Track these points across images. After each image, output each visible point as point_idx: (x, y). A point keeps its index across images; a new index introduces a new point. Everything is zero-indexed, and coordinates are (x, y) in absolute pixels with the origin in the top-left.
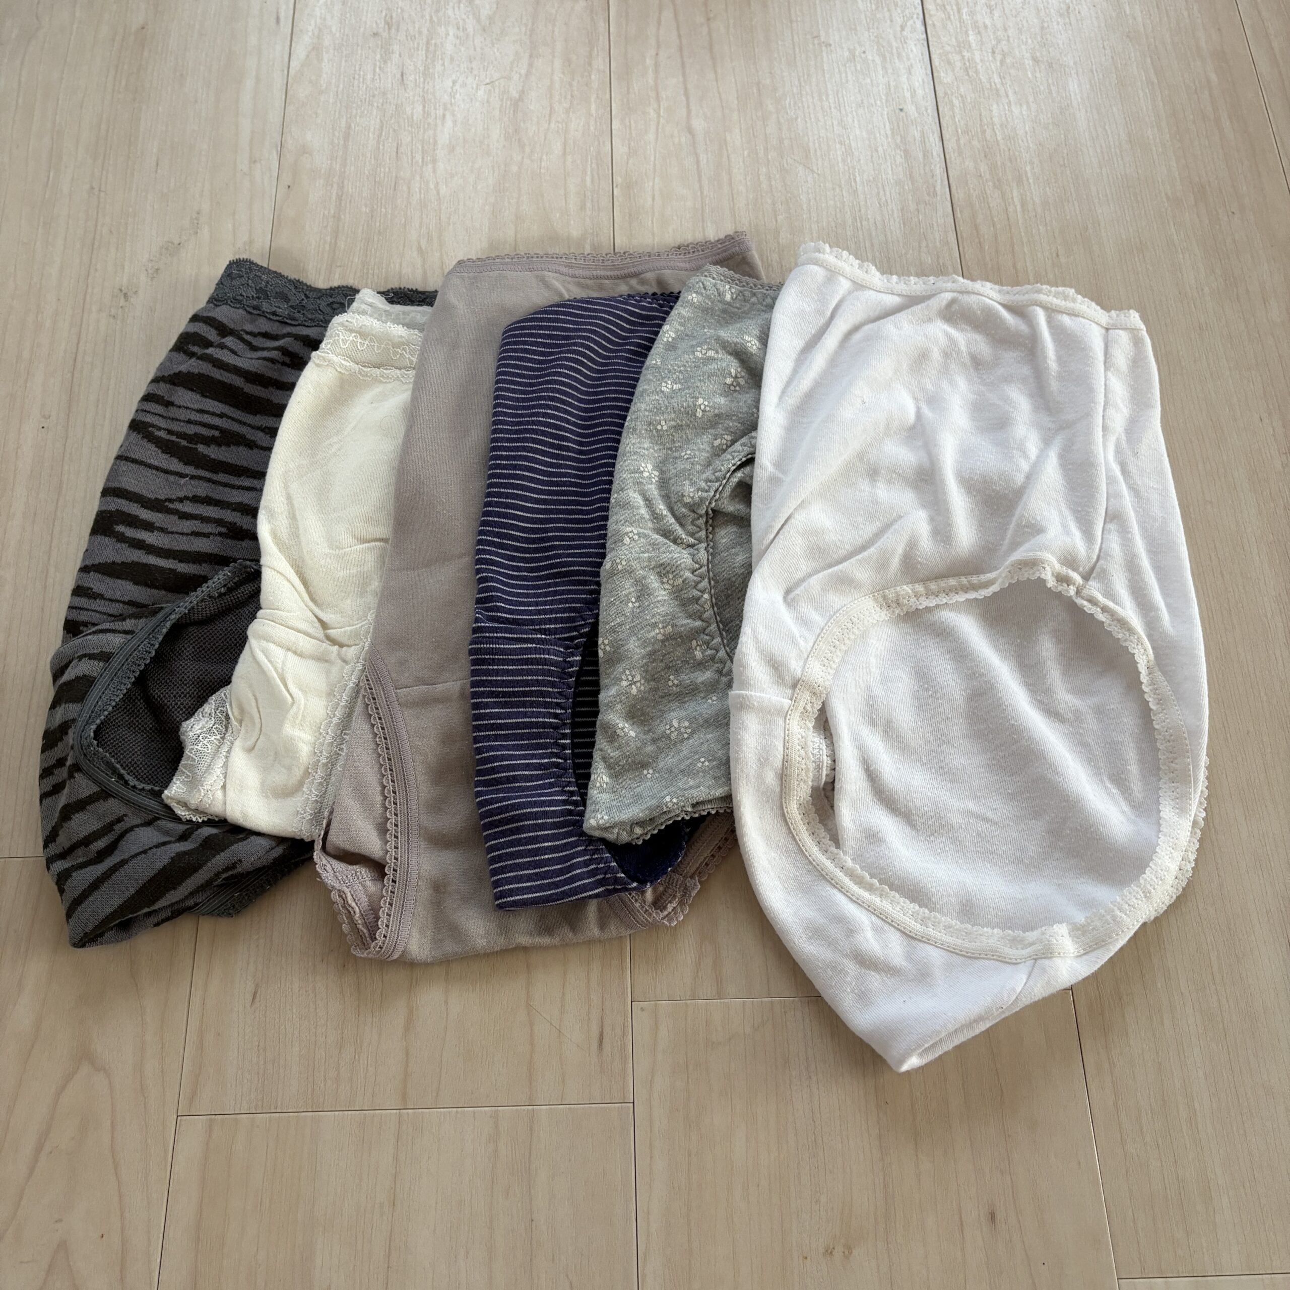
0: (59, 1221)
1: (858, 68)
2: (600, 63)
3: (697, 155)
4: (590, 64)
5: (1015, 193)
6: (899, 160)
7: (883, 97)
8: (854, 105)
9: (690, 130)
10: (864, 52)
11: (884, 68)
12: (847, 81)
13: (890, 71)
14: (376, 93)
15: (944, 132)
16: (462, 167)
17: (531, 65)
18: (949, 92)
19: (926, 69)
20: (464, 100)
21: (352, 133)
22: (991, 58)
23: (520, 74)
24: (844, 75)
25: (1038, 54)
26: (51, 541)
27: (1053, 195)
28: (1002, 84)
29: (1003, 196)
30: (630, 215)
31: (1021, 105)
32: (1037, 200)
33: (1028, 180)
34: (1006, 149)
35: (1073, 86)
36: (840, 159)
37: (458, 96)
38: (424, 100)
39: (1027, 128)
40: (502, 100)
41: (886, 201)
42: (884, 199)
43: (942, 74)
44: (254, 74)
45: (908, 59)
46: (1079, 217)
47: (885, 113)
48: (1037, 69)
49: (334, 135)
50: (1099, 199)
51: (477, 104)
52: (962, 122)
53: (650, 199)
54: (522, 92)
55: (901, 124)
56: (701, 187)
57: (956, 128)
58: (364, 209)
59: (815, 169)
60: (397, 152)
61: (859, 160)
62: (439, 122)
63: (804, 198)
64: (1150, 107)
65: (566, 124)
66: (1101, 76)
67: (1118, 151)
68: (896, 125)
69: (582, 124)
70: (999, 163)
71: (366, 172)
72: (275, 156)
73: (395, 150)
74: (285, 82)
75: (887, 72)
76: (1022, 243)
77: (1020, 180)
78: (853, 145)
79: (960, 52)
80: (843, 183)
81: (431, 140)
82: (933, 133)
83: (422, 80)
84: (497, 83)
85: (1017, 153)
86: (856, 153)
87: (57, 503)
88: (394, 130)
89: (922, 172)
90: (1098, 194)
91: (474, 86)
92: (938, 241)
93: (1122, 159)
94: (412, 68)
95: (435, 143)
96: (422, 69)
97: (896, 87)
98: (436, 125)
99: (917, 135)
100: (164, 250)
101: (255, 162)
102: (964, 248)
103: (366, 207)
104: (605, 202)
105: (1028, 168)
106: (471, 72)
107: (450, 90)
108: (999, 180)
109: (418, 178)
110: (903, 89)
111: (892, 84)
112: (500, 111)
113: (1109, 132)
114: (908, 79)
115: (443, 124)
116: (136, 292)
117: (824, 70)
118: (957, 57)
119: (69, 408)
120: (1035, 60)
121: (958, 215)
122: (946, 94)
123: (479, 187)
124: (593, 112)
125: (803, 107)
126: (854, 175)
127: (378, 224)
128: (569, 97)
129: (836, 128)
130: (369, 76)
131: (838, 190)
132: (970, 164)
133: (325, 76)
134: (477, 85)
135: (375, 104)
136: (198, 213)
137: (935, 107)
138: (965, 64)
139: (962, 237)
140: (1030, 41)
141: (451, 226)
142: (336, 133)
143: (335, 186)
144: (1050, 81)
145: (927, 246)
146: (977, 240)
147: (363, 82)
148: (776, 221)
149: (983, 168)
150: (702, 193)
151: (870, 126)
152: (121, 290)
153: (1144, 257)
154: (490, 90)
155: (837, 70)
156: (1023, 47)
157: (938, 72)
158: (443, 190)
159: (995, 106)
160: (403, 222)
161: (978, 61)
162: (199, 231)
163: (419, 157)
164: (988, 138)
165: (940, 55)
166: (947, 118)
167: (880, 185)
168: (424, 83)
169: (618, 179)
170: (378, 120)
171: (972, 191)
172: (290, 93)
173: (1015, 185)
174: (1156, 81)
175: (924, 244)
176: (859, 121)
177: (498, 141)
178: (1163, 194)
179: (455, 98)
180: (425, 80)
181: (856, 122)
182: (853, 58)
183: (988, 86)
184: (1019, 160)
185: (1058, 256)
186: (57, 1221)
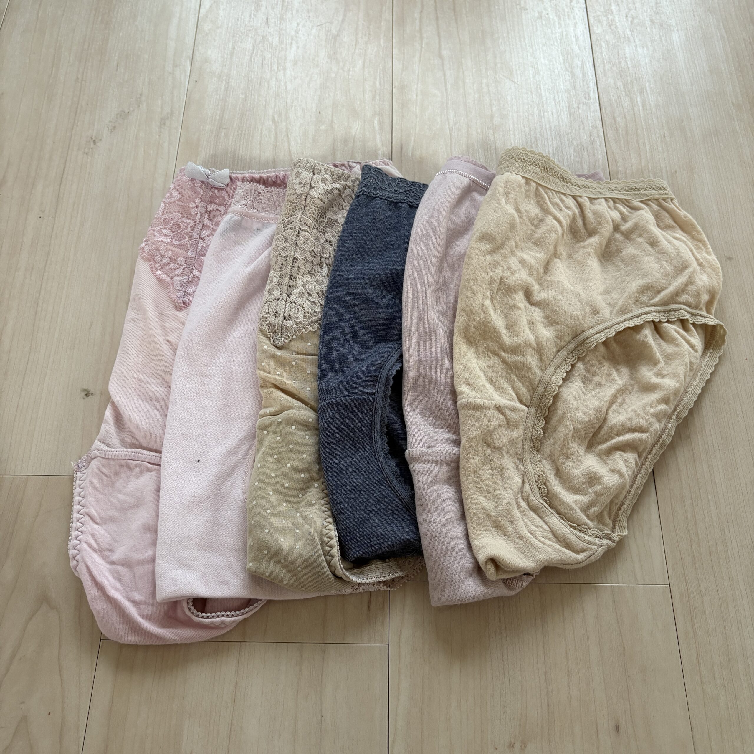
0: (23, 703)
1: (544, 23)
2: (387, 15)
3: (444, 71)
4: (381, 16)
5: (639, 99)
6: (567, 77)
7: (559, 40)
8: (540, 45)
9: (441, 57)
10: (548, 14)
11: (559, 23)
12: (537, 30)
13: (563, 25)
14: (251, 29)
15: (595, 62)
16: (301, 73)
17: (345, 15)
18: (599, 38)
19: (585, 25)
20: (303, 35)
21: (235, 51)
22: (625, 20)
23: (338, 20)
24: (535, 27)
25: (654, 18)
26: (41, 285)
27: (662, 100)
28: (632, 35)
29: (631, 100)
30: (402, 104)
31: (643, 47)
32: (652, 103)
33: (646, 92)
34: (634, 73)
35: (675, 37)
36: (531, 76)
37: (300, 32)
38: (280, 34)
39: (647, 60)
40: (327, 35)
41: (559, 101)
42: (558, 100)
43: (595, 28)
44: (178, 15)
45: (574, 19)
46: (678, 114)
47: (560, 50)
48: (653, 27)
49: (225, 52)
50: (691, 104)
51: (312, 37)
52: (607, 56)
53: (415, 96)
54: (339, 31)
55: (569, 56)
56: (446, 90)
57: (603, 59)
58: (241, 96)
59: (516, 81)
60: (262, 64)
61: (543, 77)
62: (288, 47)
63: (509, 98)
64: (722, 51)
65: (365, 51)
66: (692, 31)
67: (703, 76)
68: (566, 56)
69: (375, 50)
70: (629, 81)
71: (243, 75)
72: (189, 63)
73: (261, 62)
74: (196, 20)
75: (561, 26)
76: (643, 128)
77: (642, 91)
78: (540, 68)
79: (606, 16)
80: (533, 90)
81: (283, 57)
82: (589, 62)
83: (279, 22)
84: (324, 25)
85: (640, 76)
86: (541, 73)
87: (46, 263)
88: (261, 51)
89: (581, 84)
90: (690, 101)
91: (310, 27)
92: (590, 125)
93: (705, 81)
94: (273, 15)
95: (286, 59)
96: (279, 16)
97: (567, 35)
98: (286, 49)
99: (579, 63)
100: (119, 116)
101: (176, 66)
102: (606, 130)
103: (242, 94)
104: (388, 96)
105: (647, 85)
106: (309, 19)
107: (295, 29)
108: (629, 91)
109: (274, 79)
110: (571, 36)
111: (564, 33)
112: (326, 42)
113: (697, 65)
114: (574, 30)
115: (291, 48)
116: (101, 140)
117: (522, 24)
118: (605, 19)
119: (57, 206)
120: (652, 21)
121: (603, 111)
122: (597, 39)
123: (311, 85)
124: (382, 44)
125: (510, 45)
126: (540, 86)
127: (249, 105)
128: (367, 35)
129: (529, 58)
130: (247, 19)
131: (529, 93)
132: (611, 81)
133: (221, 18)
134: (312, 26)
135: (250, 35)
136: (141, 95)
137: (590, 47)
138: (609, 23)
139: (605, 124)
140: (649, 11)
141: (293, 108)
142: (226, 52)
143: (224, 82)
144: (661, 34)
145: (584, 129)
146: (615, 126)
147: (244, 23)
148: (492, 111)
149: (619, 84)
150: (446, 93)
151: (550, 57)
152: (92, 138)
153: (718, 139)
154: (320, 30)
155: (531, 24)
156: (645, 14)
157: (593, 26)
158: (289, 86)
159: (627, 48)
160: (264, 104)
161: (617, 21)
162: (141, 105)
163: (275, 67)
164: (623, 66)
165: (594, 17)
166: (598, 54)
167: (555, 92)
168: (280, 24)
169: (396, 83)
170: (251, 45)
171: (612, 97)
172: (199, 27)
173: (639, 94)
174: (726, 37)
175: (582, 127)
176: (543, 54)
177: (323, 59)
178: (730, 102)
179: (298, 33)
180: (281, 22)
181: (542, 55)
182: (540, 17)
183: (623, 36)
184: (641, 80)
185: (664, 136)
186: (21, 703)
